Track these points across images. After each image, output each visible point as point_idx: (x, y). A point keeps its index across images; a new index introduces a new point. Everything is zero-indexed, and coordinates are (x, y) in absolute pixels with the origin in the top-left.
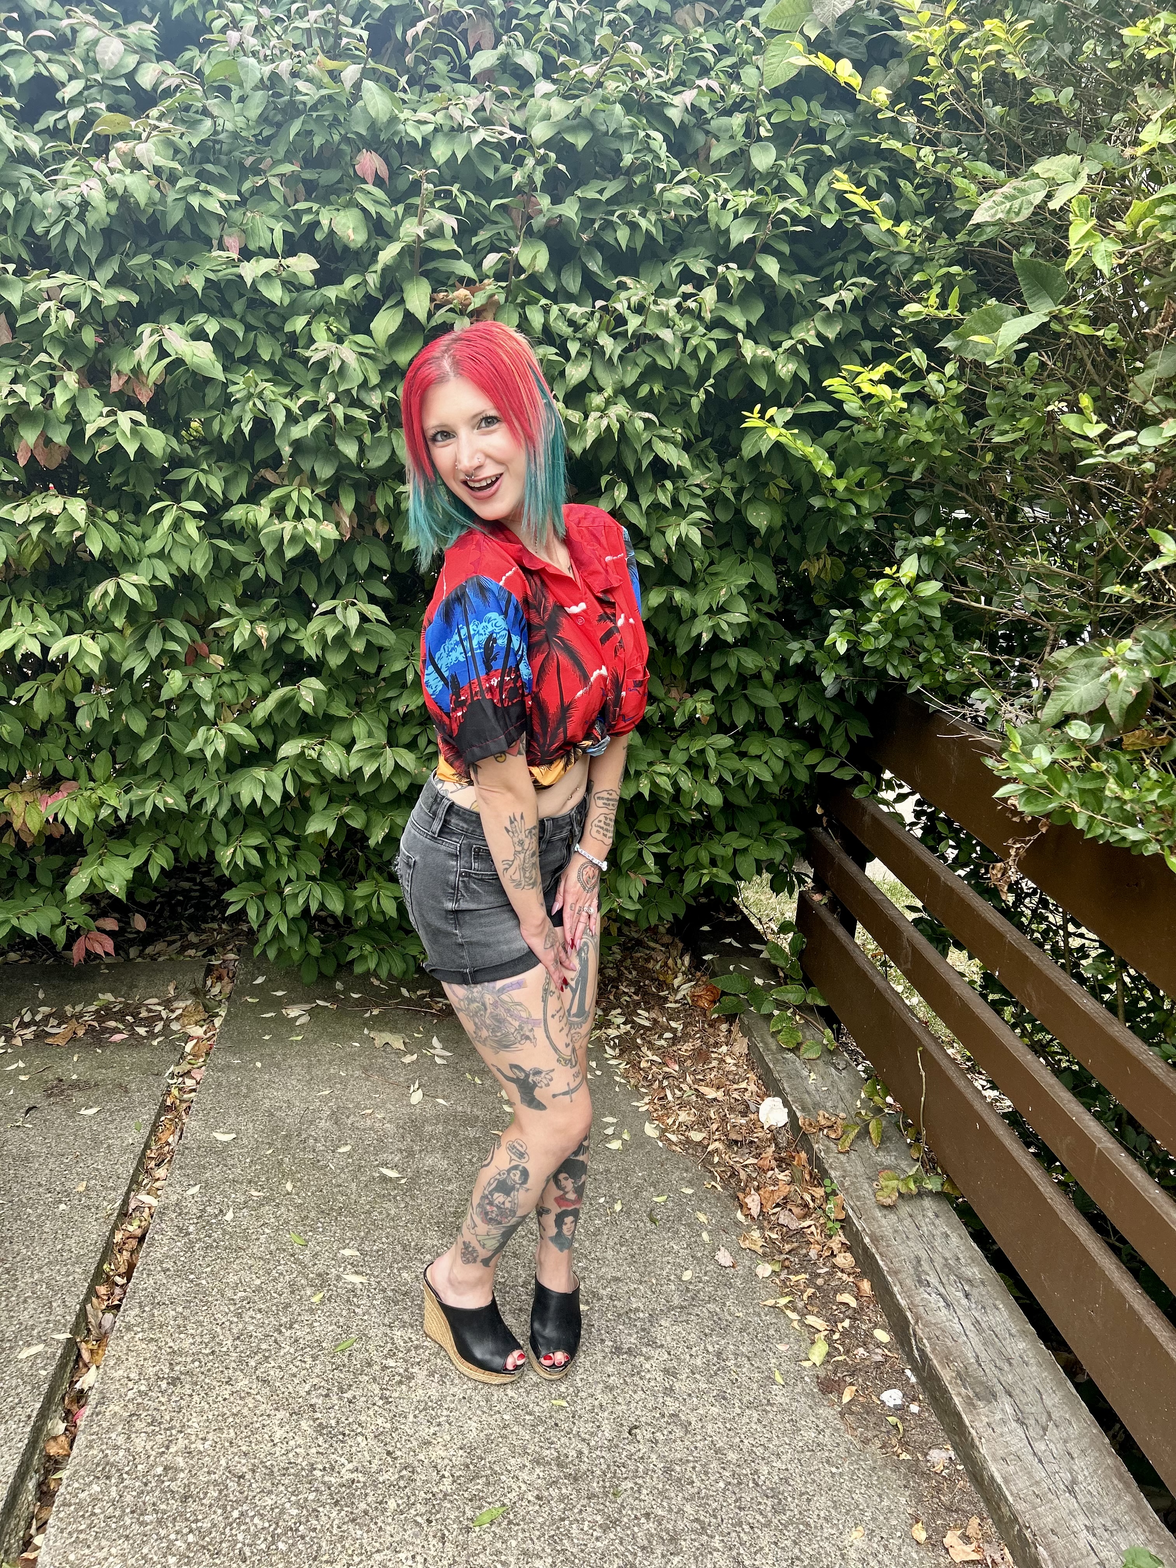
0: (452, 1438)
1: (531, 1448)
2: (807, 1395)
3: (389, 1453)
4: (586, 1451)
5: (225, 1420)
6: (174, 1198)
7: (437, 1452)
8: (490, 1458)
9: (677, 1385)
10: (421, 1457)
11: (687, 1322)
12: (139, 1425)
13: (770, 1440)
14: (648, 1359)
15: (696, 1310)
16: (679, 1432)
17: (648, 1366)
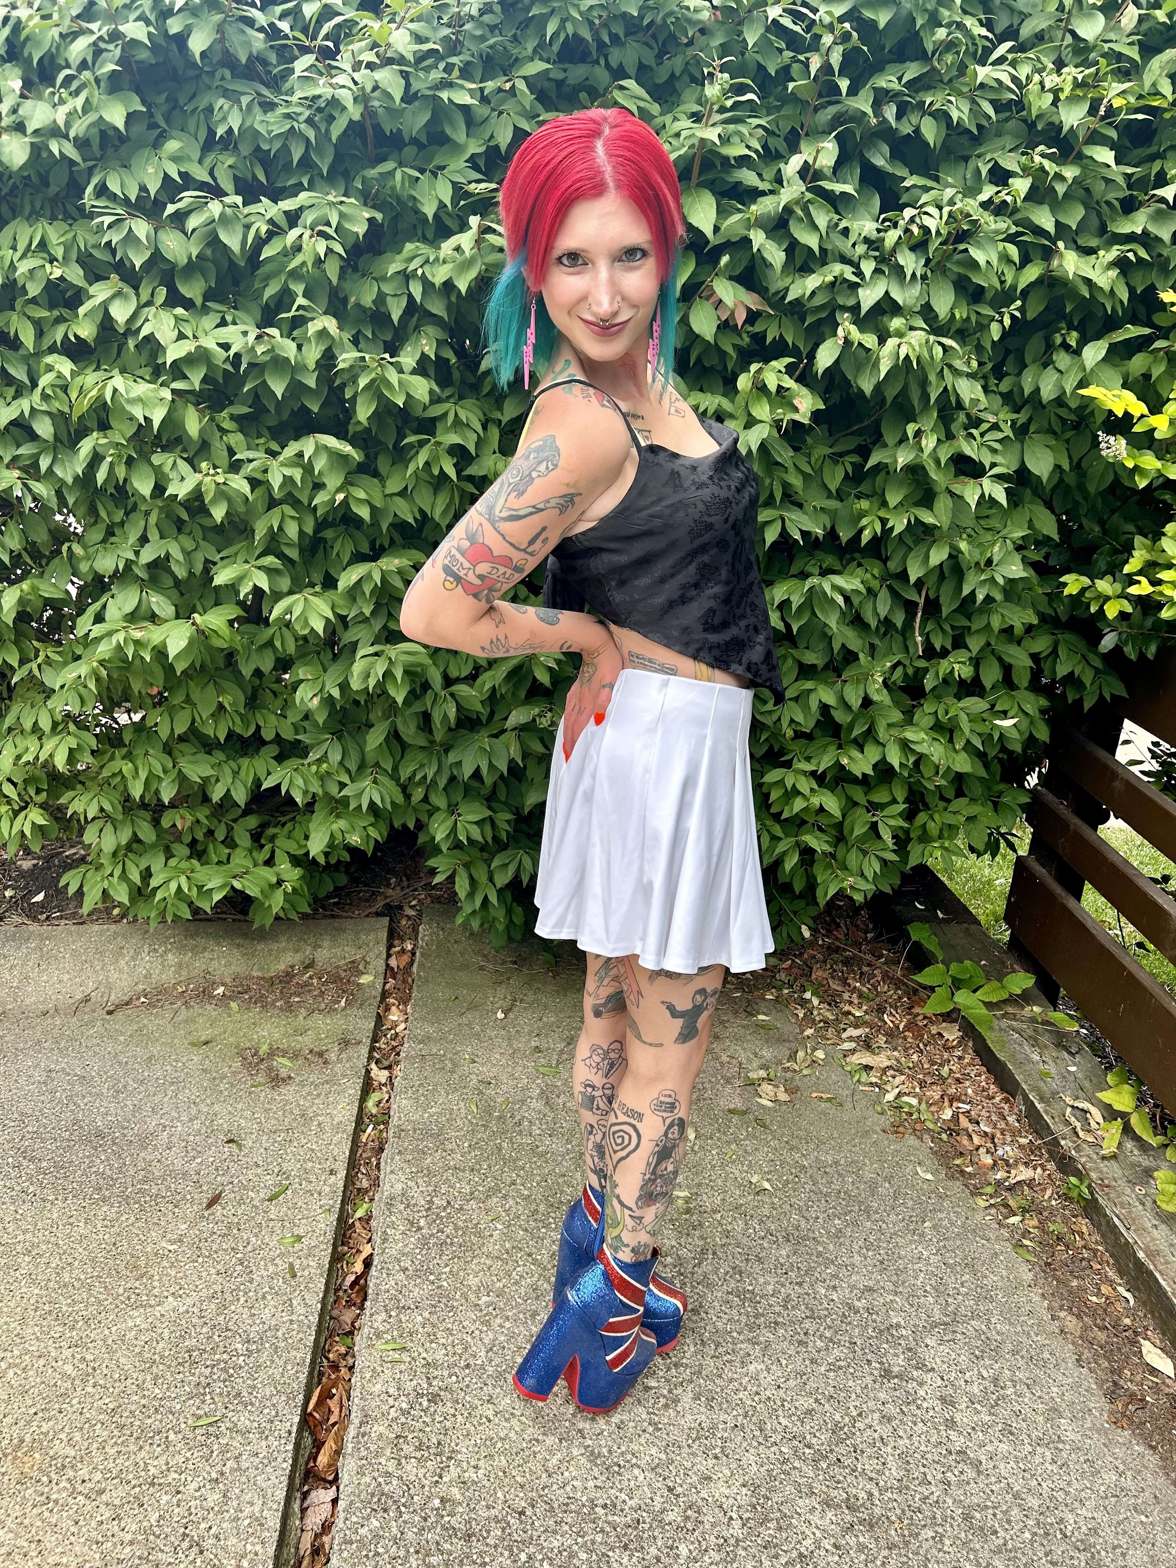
0: (732, 1474)
1: (817, 1487)
2: (1098, 1431)
3: (670, 1490)
4: (876, 1493)
5: (494, 1445)
6: (399, 1186)
7: (720, 1490)
8: (777, 1498)
9: (958, 1417)
10: (704, 1494)
11: (953, 1340)
12: (408, 1449)
13: (1069, 1484)
14: (921, 1384)
15: (960, 1328)
16: (970, 1473)
17: (922, 1393)
